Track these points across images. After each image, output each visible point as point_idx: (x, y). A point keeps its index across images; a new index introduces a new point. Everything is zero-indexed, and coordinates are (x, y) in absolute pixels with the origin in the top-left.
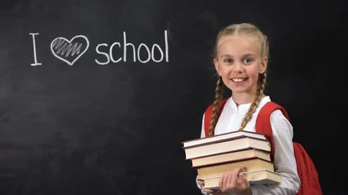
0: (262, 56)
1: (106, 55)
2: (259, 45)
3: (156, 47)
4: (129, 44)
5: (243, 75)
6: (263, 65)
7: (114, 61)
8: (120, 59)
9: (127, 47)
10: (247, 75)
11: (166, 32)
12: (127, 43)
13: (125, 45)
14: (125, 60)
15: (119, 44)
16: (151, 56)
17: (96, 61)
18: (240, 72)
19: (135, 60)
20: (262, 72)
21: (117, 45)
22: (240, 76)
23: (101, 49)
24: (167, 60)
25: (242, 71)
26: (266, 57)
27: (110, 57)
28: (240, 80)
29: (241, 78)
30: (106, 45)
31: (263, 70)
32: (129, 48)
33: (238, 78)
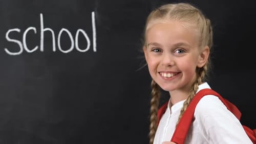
0: (200, 45)
1: (19, 42)
2: (197, 32)
3: (80, 32)
4: (47, 29)
5: (173, 69)
6: (202, 56)
7: (28, 51)
8: (36, 48)
9: (45, 32)
10: (178, 69)
11: (93, 14)
12: (44, 28)
13: (43, 30)
14: (42, 49)
15: (34, 29)
16: (75, 44)
17: (7, 50)
18: (170, 66)
19: (54, 49)
20: (201, 66)
21: (32, 31)
22: (169, 69)
23: (12, 35)
24: (95, 50)
25: (172, 63)
26: (207, 47)
27: (23, 45)
28: (169, 75)
29: (171, 72)
30: (18, 30)
31: (203, 63)
32: (47, 34)
33: (167, 73)
